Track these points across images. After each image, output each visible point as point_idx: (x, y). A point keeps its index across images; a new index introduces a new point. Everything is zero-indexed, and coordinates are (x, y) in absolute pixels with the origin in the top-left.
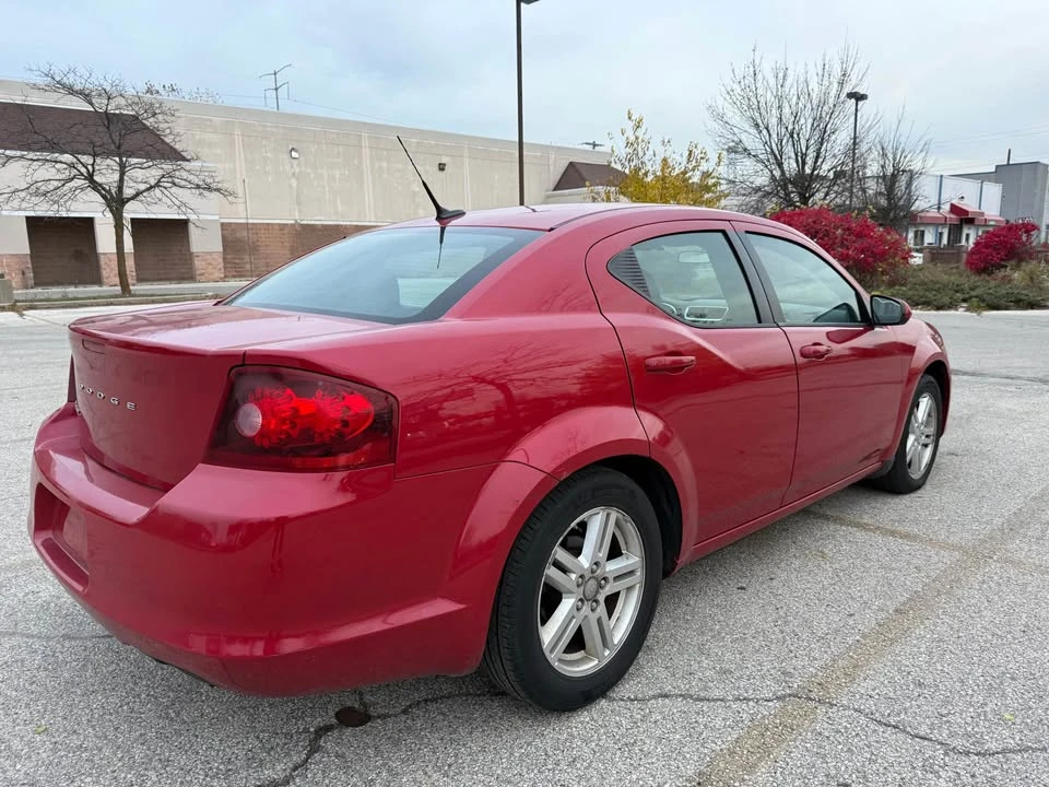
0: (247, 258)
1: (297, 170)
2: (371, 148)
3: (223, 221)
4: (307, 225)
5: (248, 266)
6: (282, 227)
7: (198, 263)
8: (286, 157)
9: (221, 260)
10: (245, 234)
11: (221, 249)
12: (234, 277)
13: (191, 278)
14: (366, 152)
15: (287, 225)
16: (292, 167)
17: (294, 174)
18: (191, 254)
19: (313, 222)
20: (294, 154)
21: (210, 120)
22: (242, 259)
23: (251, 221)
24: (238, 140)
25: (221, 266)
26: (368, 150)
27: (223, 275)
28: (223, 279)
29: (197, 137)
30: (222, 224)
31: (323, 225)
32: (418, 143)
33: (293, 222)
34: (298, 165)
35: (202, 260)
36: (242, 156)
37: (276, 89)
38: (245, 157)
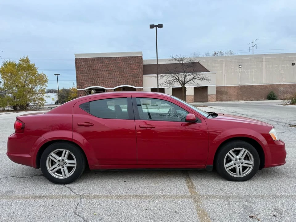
0: (224, 96)
1: (241, 71)
2: (266, 61)
3: (217, 86)
4: (243, 86)
5: (224, 98)
6: (235, 87)
7: (209, 97)
8: (238, 67)
9: (215, 97)
10: (224, 89)
11: (215, 94)
12: (220, 101)
13: (207, 101)
14: (264, 63)
15: (236, 86)
16: (239, 70)
17: (240, 72)
18: (208, 95)
19: (244, 85)
20: (240, 66)
21: (217, 60)
22: (223, 96)
23: (226, 86)
24: (224, 64)
25: (215, 98)
26: (265, 62)
27: (215, 100)
28: (215, 102)
29: (213, 65)
30: (216, 87)
31: (248, 86)
32: (284, 58)
33: (238, 85)
34: (241, 69)
35: (210, 97)
36: (225, 69)
37: (253, 47)
38: (226, 69)
